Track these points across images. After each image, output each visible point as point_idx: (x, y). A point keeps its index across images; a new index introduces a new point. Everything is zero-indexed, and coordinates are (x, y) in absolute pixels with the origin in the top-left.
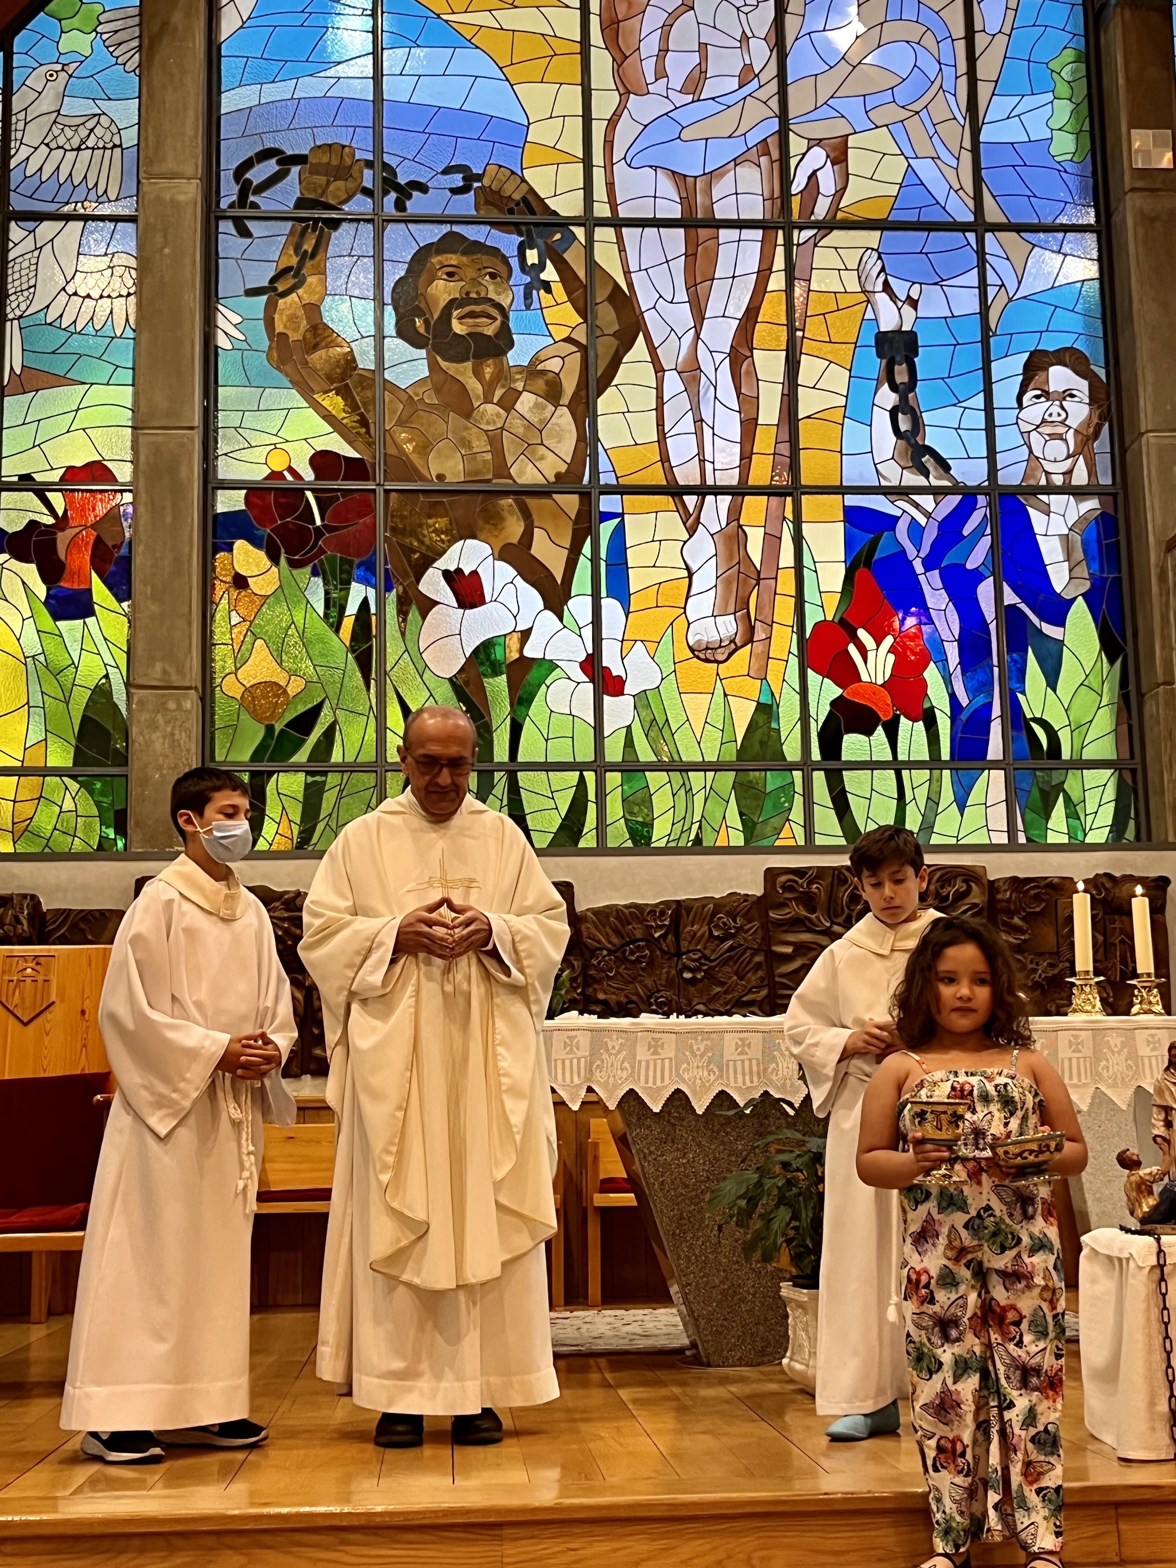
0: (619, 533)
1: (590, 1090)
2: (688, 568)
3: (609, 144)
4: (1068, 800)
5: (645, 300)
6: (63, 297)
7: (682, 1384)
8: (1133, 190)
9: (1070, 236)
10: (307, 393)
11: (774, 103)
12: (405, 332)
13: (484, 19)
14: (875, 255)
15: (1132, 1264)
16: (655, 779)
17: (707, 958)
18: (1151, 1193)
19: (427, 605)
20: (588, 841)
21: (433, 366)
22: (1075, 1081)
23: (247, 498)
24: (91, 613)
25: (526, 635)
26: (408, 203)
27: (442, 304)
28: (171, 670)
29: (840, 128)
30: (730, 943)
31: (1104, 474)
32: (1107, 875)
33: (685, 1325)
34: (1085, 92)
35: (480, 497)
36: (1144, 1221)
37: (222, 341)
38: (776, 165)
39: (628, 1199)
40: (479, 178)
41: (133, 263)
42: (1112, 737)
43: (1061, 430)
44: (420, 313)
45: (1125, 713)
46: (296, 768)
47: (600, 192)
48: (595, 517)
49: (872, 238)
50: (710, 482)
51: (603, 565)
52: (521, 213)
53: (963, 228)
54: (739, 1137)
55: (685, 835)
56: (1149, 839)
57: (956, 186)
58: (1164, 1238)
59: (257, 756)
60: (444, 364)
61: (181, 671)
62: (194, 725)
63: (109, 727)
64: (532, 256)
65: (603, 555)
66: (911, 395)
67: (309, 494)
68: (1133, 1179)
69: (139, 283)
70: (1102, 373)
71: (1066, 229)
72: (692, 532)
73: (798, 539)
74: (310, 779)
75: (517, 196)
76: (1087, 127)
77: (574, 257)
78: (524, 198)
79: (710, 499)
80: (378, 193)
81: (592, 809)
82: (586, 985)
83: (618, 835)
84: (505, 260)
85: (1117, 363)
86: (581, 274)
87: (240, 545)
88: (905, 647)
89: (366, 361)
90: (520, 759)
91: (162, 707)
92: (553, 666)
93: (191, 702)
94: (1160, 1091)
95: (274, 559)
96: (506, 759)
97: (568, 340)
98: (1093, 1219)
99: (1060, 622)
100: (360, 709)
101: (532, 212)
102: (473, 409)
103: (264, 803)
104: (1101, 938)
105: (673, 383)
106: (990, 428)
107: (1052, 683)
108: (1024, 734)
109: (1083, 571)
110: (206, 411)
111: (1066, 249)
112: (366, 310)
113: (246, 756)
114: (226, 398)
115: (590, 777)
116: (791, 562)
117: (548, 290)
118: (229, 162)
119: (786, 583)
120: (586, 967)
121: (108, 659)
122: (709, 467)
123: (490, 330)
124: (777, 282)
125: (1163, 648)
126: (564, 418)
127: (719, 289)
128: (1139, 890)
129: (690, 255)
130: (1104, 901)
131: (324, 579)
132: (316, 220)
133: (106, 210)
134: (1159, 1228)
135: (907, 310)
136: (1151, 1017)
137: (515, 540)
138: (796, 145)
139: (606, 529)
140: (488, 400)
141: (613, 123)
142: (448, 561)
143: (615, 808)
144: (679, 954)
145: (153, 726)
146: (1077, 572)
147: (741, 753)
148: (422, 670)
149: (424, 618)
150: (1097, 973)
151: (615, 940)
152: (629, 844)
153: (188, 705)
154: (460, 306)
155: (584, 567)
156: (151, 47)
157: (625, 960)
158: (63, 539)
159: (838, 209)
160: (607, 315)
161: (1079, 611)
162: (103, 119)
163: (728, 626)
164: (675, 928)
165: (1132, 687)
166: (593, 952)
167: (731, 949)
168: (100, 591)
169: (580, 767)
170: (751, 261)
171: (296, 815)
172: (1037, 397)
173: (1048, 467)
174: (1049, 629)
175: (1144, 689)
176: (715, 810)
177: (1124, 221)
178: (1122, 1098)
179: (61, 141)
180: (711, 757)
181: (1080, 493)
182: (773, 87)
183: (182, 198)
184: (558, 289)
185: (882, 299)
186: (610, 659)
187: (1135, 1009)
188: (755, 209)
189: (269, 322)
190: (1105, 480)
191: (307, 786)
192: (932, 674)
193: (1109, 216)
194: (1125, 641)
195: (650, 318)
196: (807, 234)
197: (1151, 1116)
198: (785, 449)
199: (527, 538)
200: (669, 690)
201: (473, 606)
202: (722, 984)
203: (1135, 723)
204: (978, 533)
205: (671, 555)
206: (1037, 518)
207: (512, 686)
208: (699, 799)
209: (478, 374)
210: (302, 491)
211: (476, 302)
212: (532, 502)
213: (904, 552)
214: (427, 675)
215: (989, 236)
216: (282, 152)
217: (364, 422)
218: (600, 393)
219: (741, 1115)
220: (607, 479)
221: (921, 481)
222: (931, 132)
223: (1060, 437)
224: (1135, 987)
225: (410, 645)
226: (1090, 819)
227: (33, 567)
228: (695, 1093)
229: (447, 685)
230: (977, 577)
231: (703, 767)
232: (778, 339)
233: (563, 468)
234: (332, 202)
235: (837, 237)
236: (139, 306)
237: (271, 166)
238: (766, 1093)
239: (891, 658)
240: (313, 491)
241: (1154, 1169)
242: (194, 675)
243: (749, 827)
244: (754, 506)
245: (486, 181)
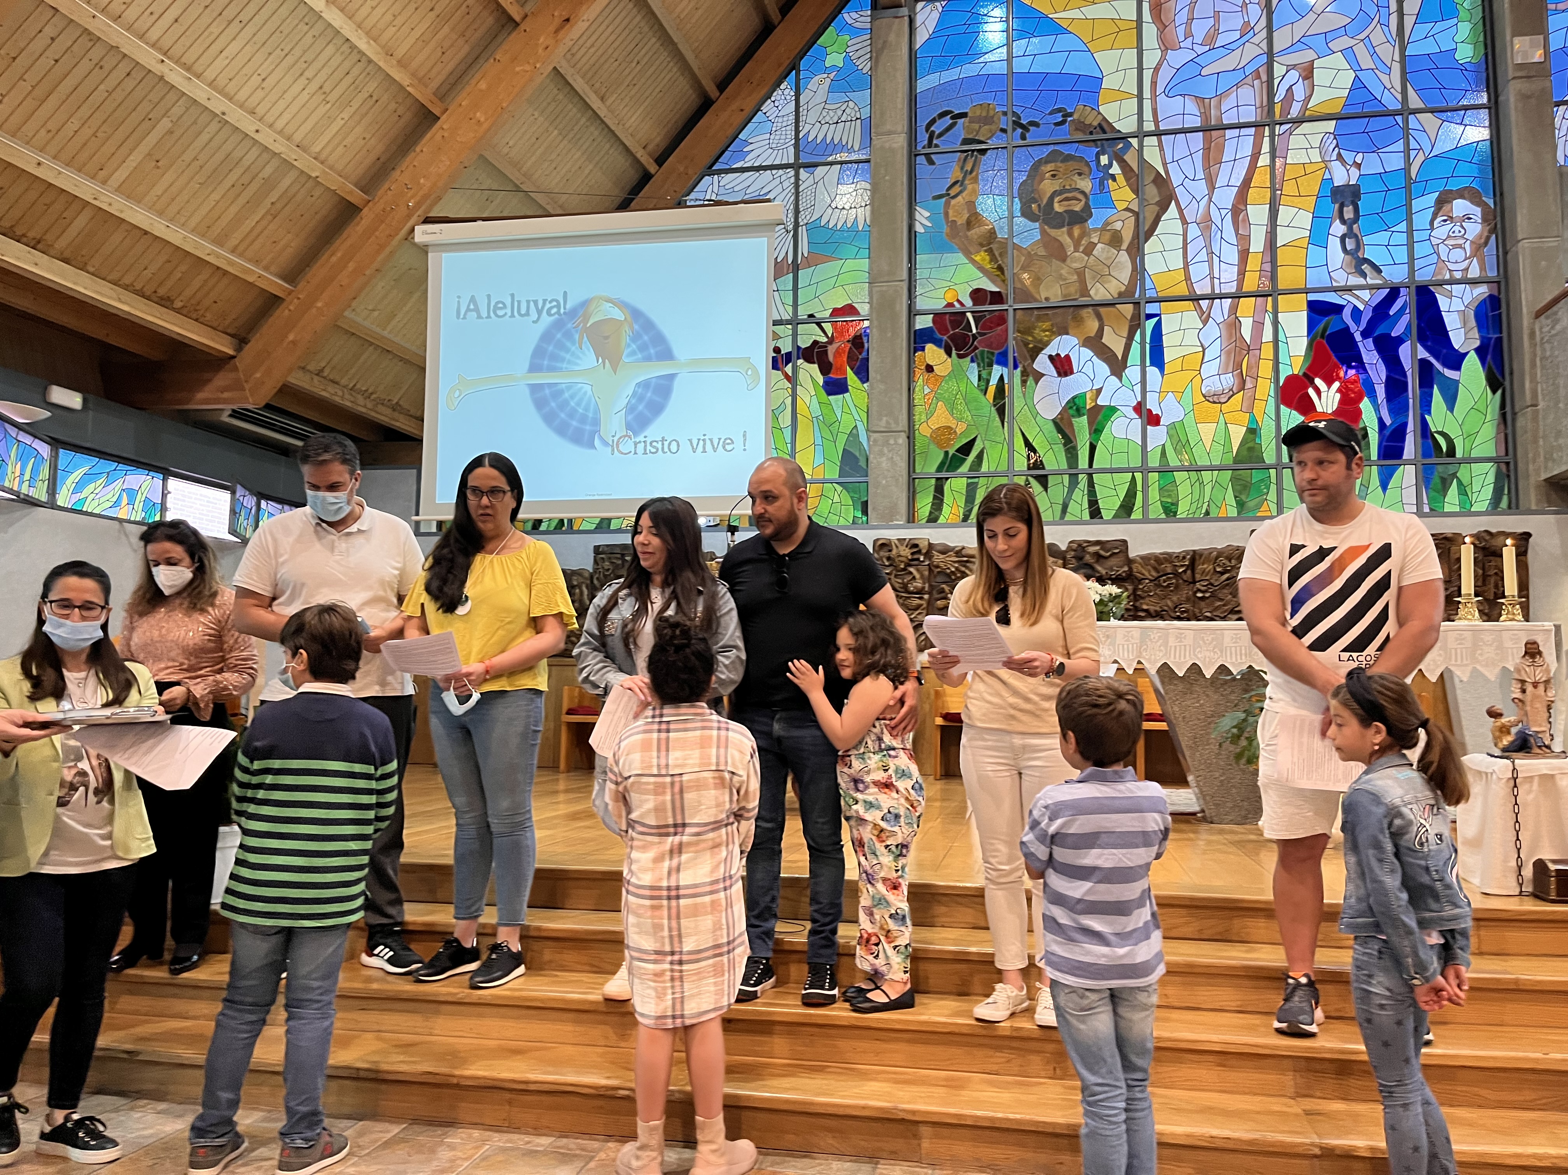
0: (1158, 327)
1: (1139, 662)
2: (1202, 346)
3: (1154, 84)
4: (1460, 483)
5: (1176, 180)
6: (830, 211)
7: (1195, 832)
8: (1514, 78)
9: (1469, 112)
10: (968, 254)
11: (1264, 45)
12: (1027, 213)
13: (1075, 14)
14: (1332, 136)
15: (1494, 776)
16: (1179, 476)
17: (1212, 584)
18: (1509, 733)
19: (1038, 376)
20: (1137, 514)
21: (1043, 232)
22: (1459, 662)
23: (934, 321)
24: (847, 391)
25: (1099, 391)
26: (1027, 135)
27: (1048, 195)
28: (891, 421)
29: (1310, 55)
30: (1226, 576)
31: (1491, 270)
32: (1486, 531)
33: (1198, 799)
34: (1481, 15)
35: (1072, 309)
36: (1504, 750)
37: (919, 228)
38: (1265, 85)
39: (1162, 726)
40: (1071, 114)
41: (868, 186)
42: (1494, 440)
43: (1461, 241)
44: (1034, 200)
45: (1502, 426)
46: (962, 476)
47: (1148, 115)
48: (1143, 317)
49: (1331, 125)
50: (1217, 291)
51: (1148, 346)
52: (1097, 133)
53: (1394, 114)
54: (1233, 692)
55: (1198, 511)
56: (1517, 507)
57: (1389, 86)
58: (1517, 761)
59: (939, 469)
60: (1049, 230)
61: (897, 423)
62: (904, 452)
63: (857, 454)
64: (1104, 160)
65: (1148, 340)
66: (1355, 226)
67: (969, 315)
68: (1498, 724)
69: (872, 198)
70: (1491, 203)
71: (1466, 108)
72: (1205, 323)
73: (1276, 323)
74: (970, 481)
75: (1095, 123)
76: (1481, 38)
77: (1131, 158)
78: (1100, 125)
79: (1217, 301)
80: (1010, 130)
81: (1139, 495)
82: (1136, 600)
83: (1156, 510)
84: (1087, 164)
85: (1502, 194)
86: (1135, 169)
87: (929, 347)
88: (1347, 388)
89: (1002, 235)
90: (1094, 466)
91: (886, 443)
92: (1113, 410)
93: (902, 440)
94: (1518, 670)
95: (949, 354)
96: (1086, 466)
97: (1127, 209)
98: (1469, 747)
99: (1457, 367)
100: (998, 439)
101: (1104, 132)
102: (1066, 256)
103: (943, 495)
104: (1480, 572)
105: (1194, 231)
106: (1410, 245)
107: (1451, 407)
108: (1430, 441)
109: (1475, 334)
110: (910, 269)
111: (1466, 121)
112: (1002, 202)
113: (933, 469)
114: (921, 262)
115: (1138, 476)
116: (1271, 338)
117: (1114, 179)
118: (922, 123)
119: (1267, 352)
120: (1135, 590)
121: (857, 417)
122: (1216, 281)
123: (1078, 207)
124: (1264, 160)
125: (1531, 382)
126: (1124, 257)
127: (1225, 169)
128: (1509, 542)
129: (1207, 149)
130: (1484, 549)
131: (979, 366)
132: (973, 151)
133: (854, 157)
134: (1514, 755)
135: (1354, 171)
136: (1514, 623)
137: (1092, 335)
138: (1279, 70)
139: (1150, 324)
140: (1076, 250)
141: (1157, 70)
142: (1051, 350)
143: (1154, 494)
144: (1194, 582)
145: (881, 454)
146: (1470, 335)
147: (1236, 460)
148: (1036, 415)
149: (1037, 383)
150: (1476, 595)
151: (1155, 574)
152: (1163, 516)
153: (900, 441)
154: (1060, 194)
155: (1135, 348)
156: (877, 57)
157: (1160, 586)
158: (831, 350)
159: (1307, 109)
160: (1152, 193)
161: (1472, 363)
162: (851, 104)
163: (1229, 380)
164: (1192, 566)
165: (1508, 408)
166: (1140, 581)
167: (1228, 579)
168: (851, 377)
169: (1133, 471)
170: (1247, 148)
171: (962, 502)
172: (1445, 221)
173: (1451, 267)
174: (1448, 373)
175: (1517, 409)
176: (1218, 495)
177: (1508, 100)
178: (1492, 674)
179: (827, 119)
180: (1216, 462)
181: (1474, 282)
182: (1264, 34)
183: (895, 145)
184: (1121, 179)
185: (1336, 166)
186: (1152, 404)
187: (1502, 619)
188: (1250, 115)
189: (946, 214)
190: (1492, 273)
191: (968, 485)
192: (1365, 405)
193: (1497, 97)
194: (1503, 377)
195: (1179, 191)
196: (1286, 127)
197: (1511, 686)
198: (1268, 267)
199: (1100, 332)
200: (1189, 421)
201: (1066, 375)
202: (1222, 600)
203: (1509, 431)
204: (1401, 312)
205: (1191, 338)
206: (1443, 302)
207: (1090, 423)
208: (1208, 489)
209: (1070, 234)
210: (964, 313)
211: (1069, 191)
212: (1102, 310)
213: (1348, 328)
214: (1039, 418)
215: (1411, 117)
216: (951, 112)
217: (1000, 269)
218: (1146, 240)
219: (1234, 679)
220: (1150, 294)
221: (1361, 281)
222: (1372, 52)
223: (1459, 246)
224: (1503, 604)
225: (1028, 401)
226: (1475, 496)
227: (816, 366)
228: (1204, 665)
229: (1051, 424)
230: (1400, 341)
231: (1211, 469)
232: (1264, 197)
233: (1123, 288)
234: (982, 139)
235: (1306, 127)
236: (873, 212)
237: (947, 120)
238: (1250, 667)
239: (1338, 396)
240: (972, 312)
241: (1512, 718)
242: (903, 424)
243: (1241, 505)
244: (1246, 304)
245: (1076, 116)
